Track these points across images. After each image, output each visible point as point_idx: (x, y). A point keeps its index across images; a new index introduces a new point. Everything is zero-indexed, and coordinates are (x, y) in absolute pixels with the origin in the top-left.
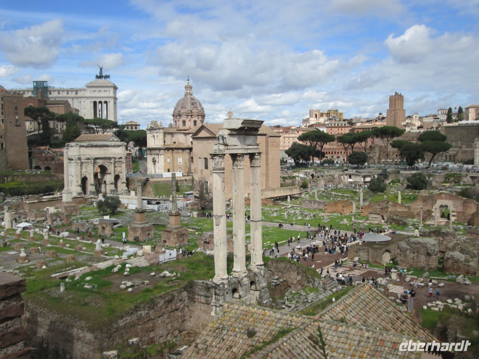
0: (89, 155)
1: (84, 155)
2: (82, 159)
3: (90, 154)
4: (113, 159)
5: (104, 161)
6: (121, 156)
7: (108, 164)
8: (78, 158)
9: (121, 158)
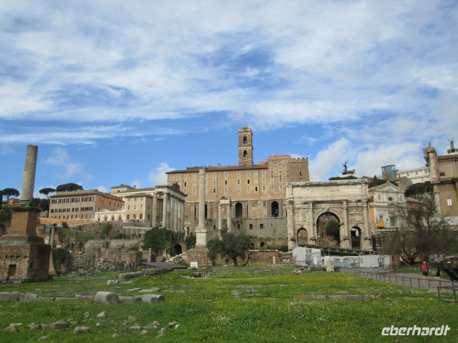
0: (307, 197)
1: (300, 198)
2: (295, 203)
3: (309, 196)
4: (345, 203)
5: (332, 205)
6: (359, 198)
7: (339, 210)
8: (289, 201)
9: (359, 201)
